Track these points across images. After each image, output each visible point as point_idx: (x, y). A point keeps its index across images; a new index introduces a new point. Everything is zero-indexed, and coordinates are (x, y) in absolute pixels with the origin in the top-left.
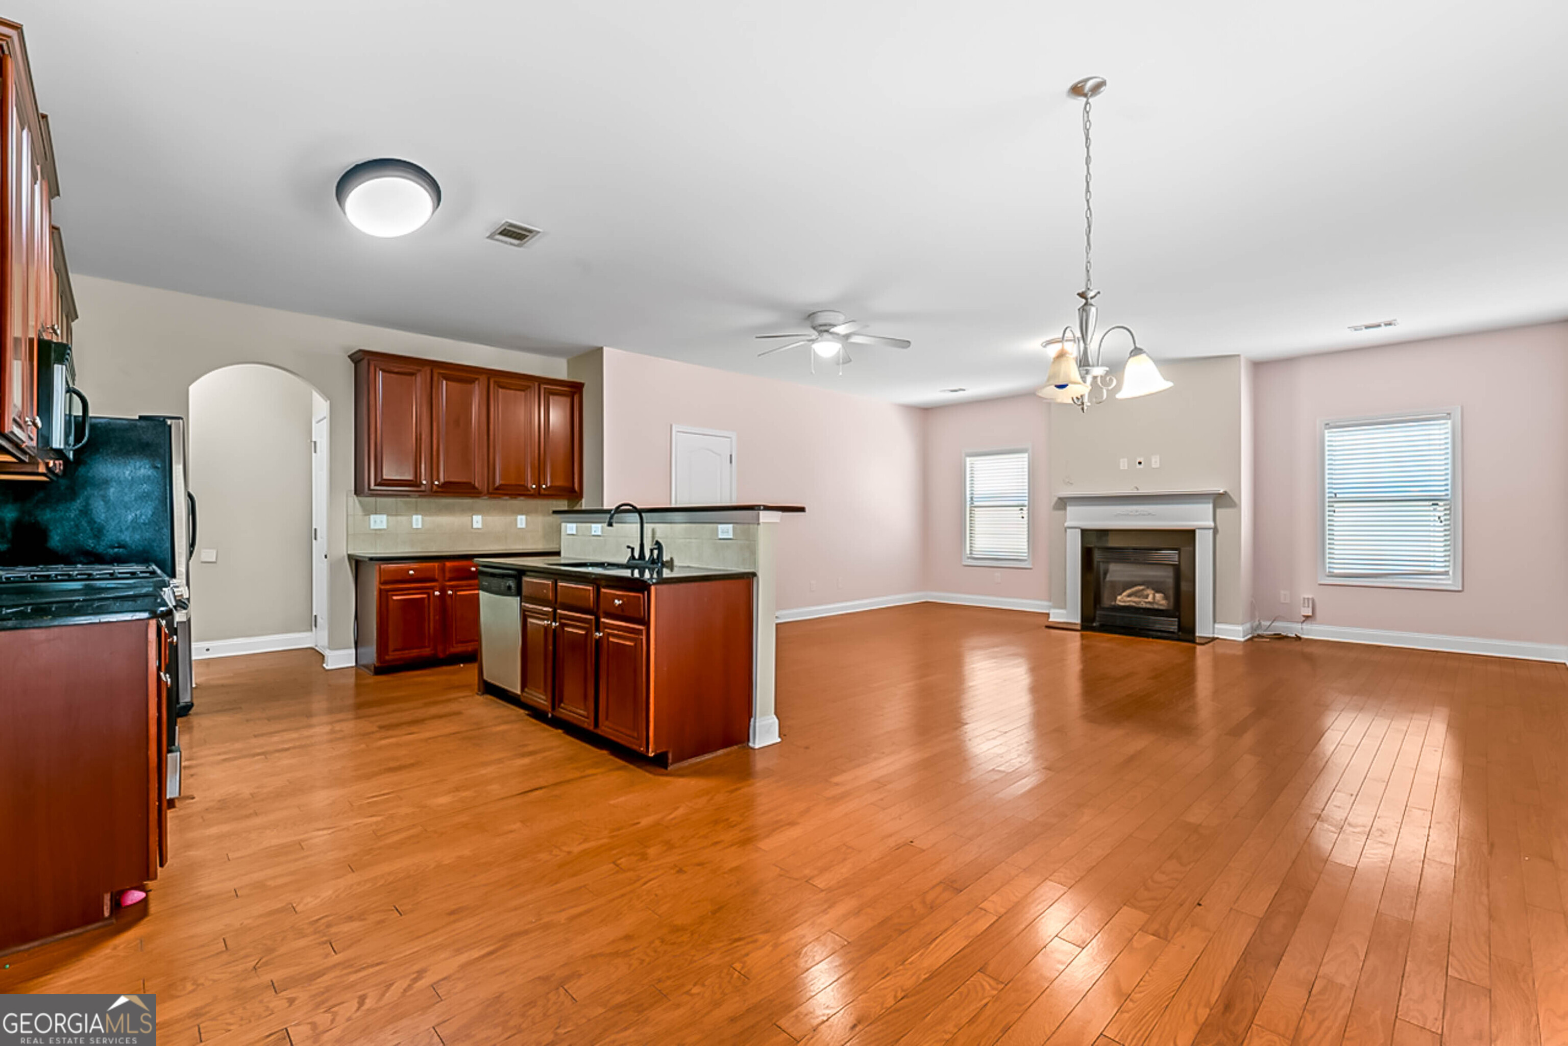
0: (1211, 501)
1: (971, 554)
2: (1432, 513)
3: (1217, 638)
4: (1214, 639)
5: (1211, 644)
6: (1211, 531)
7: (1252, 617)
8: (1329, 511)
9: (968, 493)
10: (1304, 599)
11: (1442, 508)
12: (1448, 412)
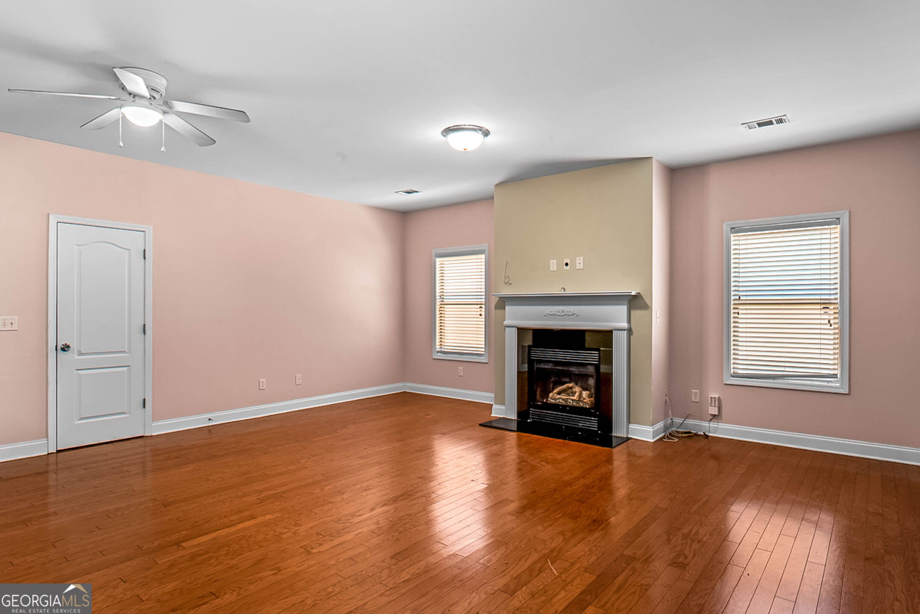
0: (626, 302)
1: (441, 348)
2: (823, 317)
3: (631, 438)
4: (628, 441)
5: (626, 445)
6: (626, 332)
7: (666, 415)
8: (734, 313)
9: (438, 291)
10: (711, 398)
11: (832, 312)
12: (838, 217)
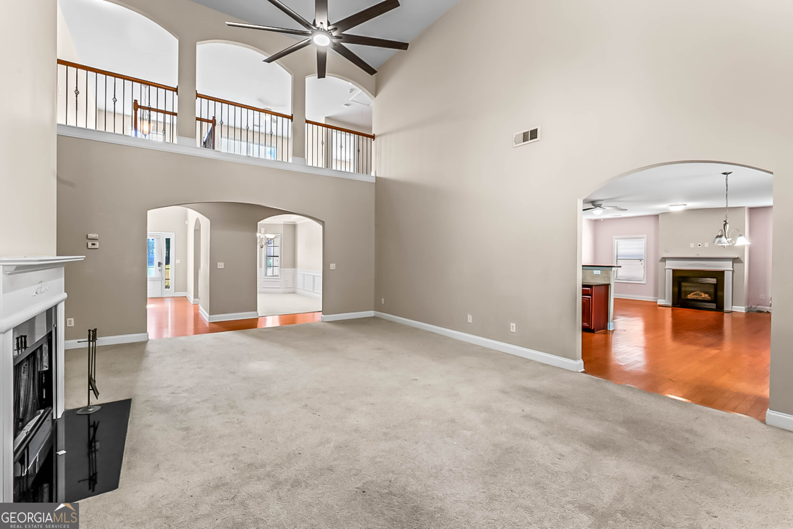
0: (731, 260)
3: (734, 311)
4: (732, 312)
5: (731, 314)
6: (731, 272)
7: (748, 304)
9: (615, 254)
